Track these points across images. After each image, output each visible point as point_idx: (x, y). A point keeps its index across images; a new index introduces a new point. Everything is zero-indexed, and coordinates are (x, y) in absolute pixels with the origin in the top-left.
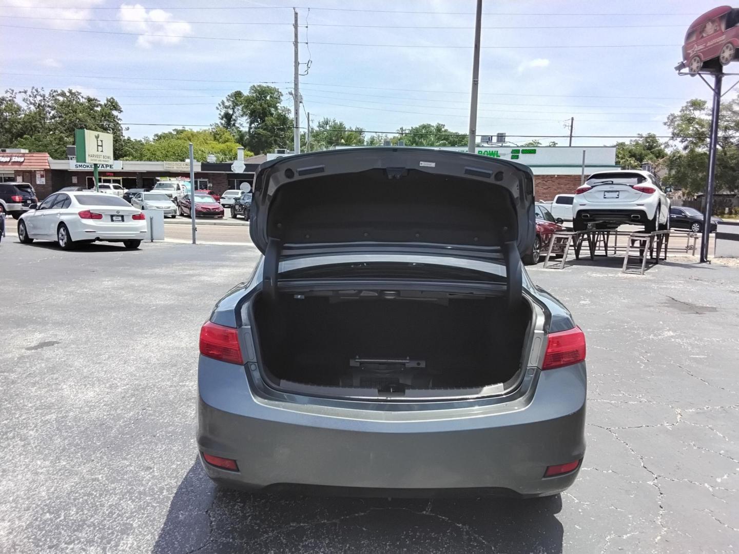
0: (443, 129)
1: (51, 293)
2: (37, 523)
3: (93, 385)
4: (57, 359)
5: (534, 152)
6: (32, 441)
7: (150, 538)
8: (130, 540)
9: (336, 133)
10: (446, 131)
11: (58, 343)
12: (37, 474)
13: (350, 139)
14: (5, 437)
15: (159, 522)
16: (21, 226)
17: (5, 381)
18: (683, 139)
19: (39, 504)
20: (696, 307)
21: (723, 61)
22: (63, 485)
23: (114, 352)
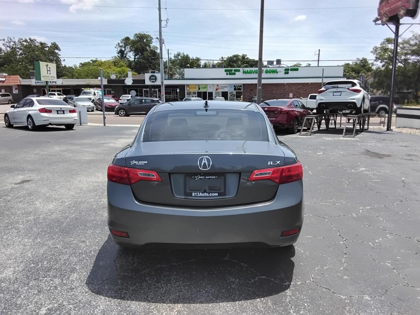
0: (246, 57)
1: (26, 154)
2: (27, 269)
3: (52, 202)
4: (32, 189)
5: (297, 70)
6: (22, 230)
7: (85, 274)
8: (76, 275)
9: (185, 60)
10: (247, 58)
11: (32, 181)
12: (25, 246)
13: (193, 64)
14: (7, 228)
15: (90, 266)
16: (6, 118)
17: (5, 201)
18: (382, 61)
19: (28, 259)
20: (380, 155)
21: (400, 17)
22: (39, 250)
23: (63, 185)
